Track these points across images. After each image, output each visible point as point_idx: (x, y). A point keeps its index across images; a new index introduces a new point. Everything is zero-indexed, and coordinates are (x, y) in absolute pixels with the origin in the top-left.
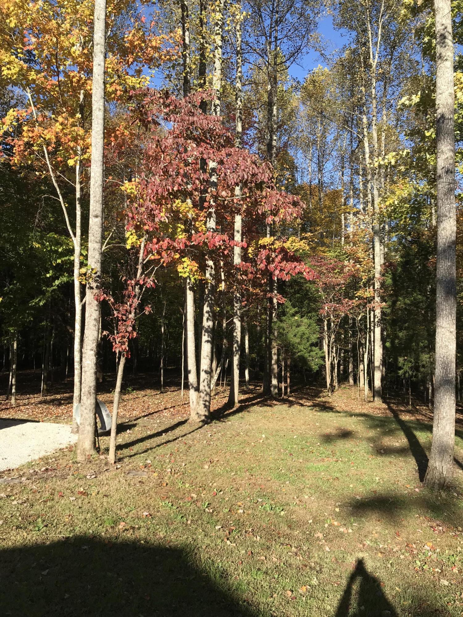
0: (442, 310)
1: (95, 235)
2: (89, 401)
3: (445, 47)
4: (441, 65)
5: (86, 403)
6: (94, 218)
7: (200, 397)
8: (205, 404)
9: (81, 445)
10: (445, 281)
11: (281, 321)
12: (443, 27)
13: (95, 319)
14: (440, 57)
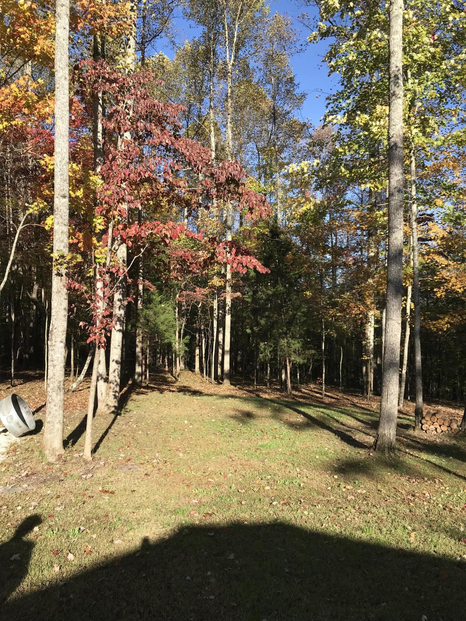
0: (393, 305)
1: (63, 217)
2: (59, 397)
3: (398, 87)
4: (395, 101)
5: (56, 399)
6: (61, 199)
7: (110, 388)
8: (114, 395)
9: (49, 446)
10: (396, 282)
11: (147, 308)
12: (397, 69)
13: (65, 309)
14: (394, 94)
